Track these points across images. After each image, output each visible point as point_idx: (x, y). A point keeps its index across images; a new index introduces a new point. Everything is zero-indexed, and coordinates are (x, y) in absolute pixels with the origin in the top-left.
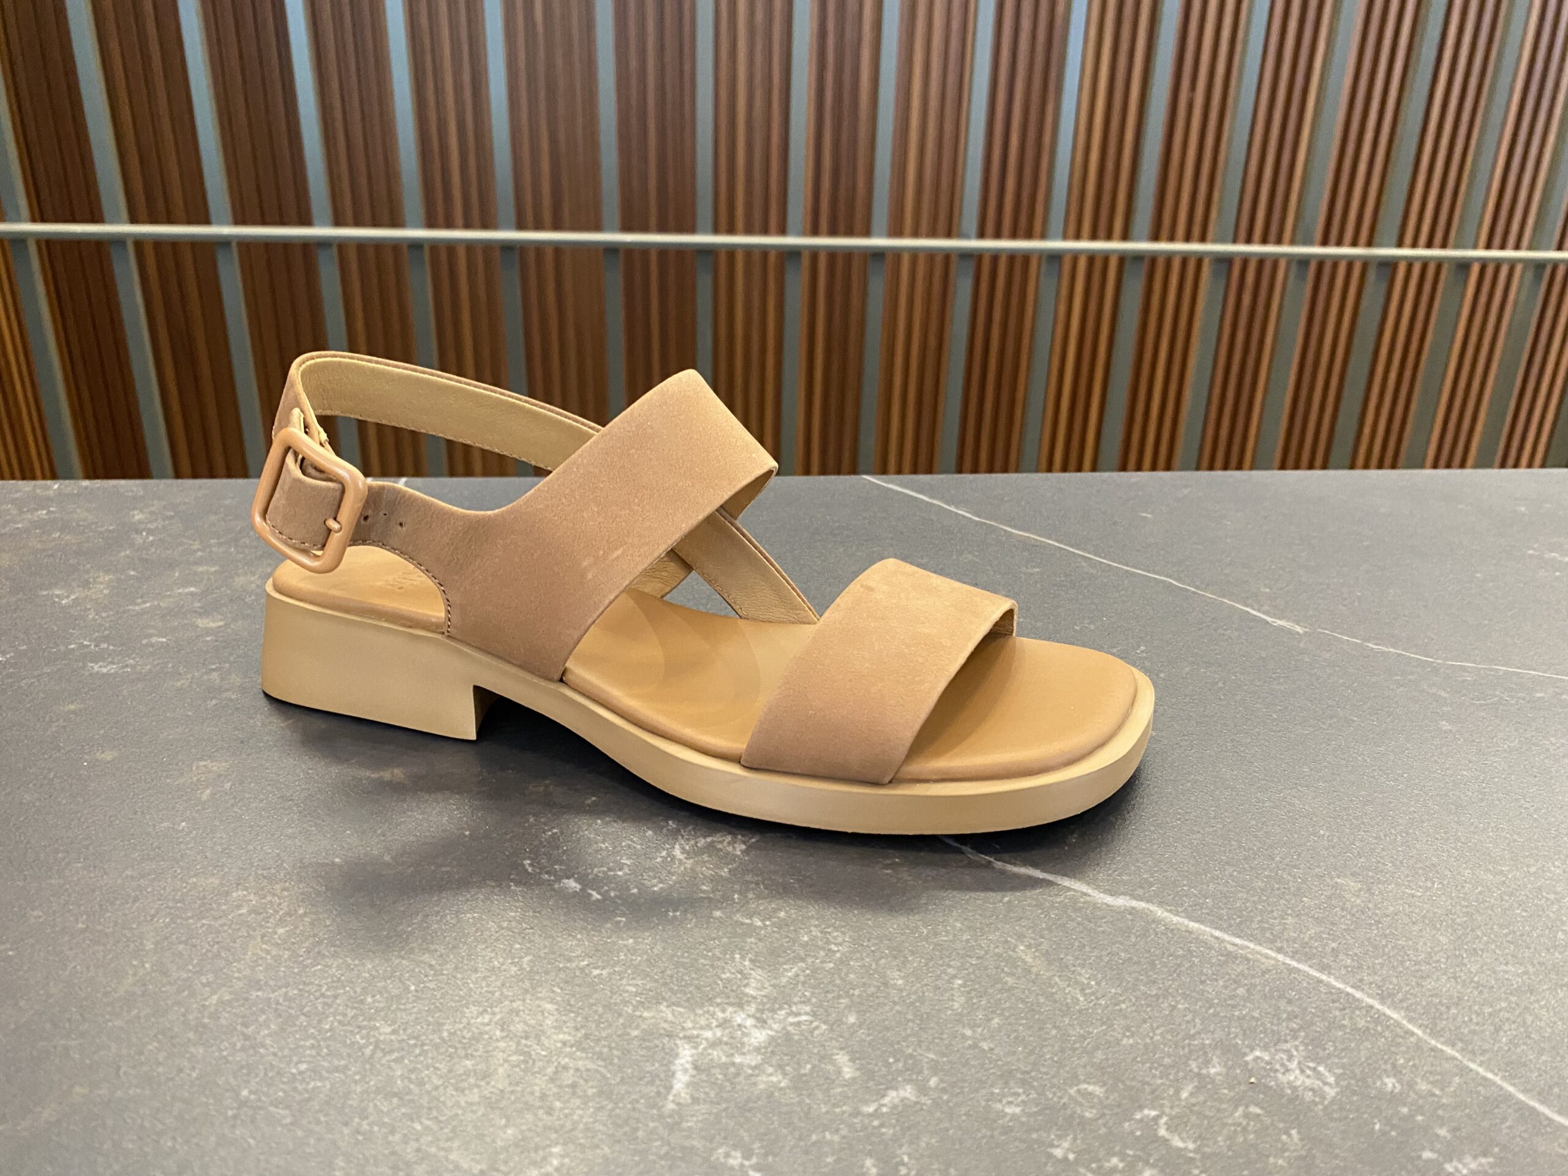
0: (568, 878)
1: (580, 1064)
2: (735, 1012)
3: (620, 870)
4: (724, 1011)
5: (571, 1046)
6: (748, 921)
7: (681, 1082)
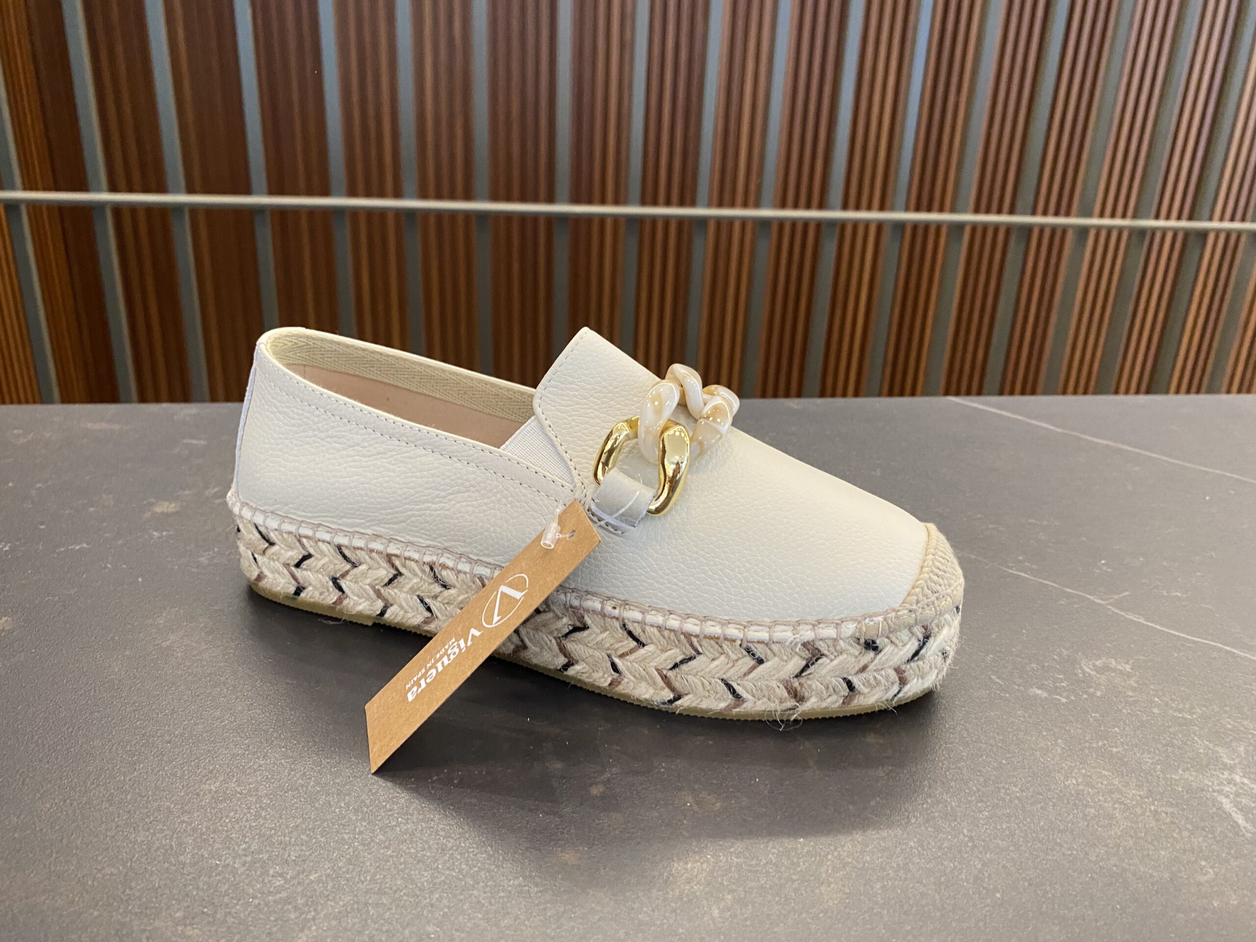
0: (1032, 687)
1: (1164, 809)
2: (1230, 775)
3: (1062, 682)
4: (1223, 774)
5: (1148, 798)
6: (1180, 715)
7: (1240, 819)
